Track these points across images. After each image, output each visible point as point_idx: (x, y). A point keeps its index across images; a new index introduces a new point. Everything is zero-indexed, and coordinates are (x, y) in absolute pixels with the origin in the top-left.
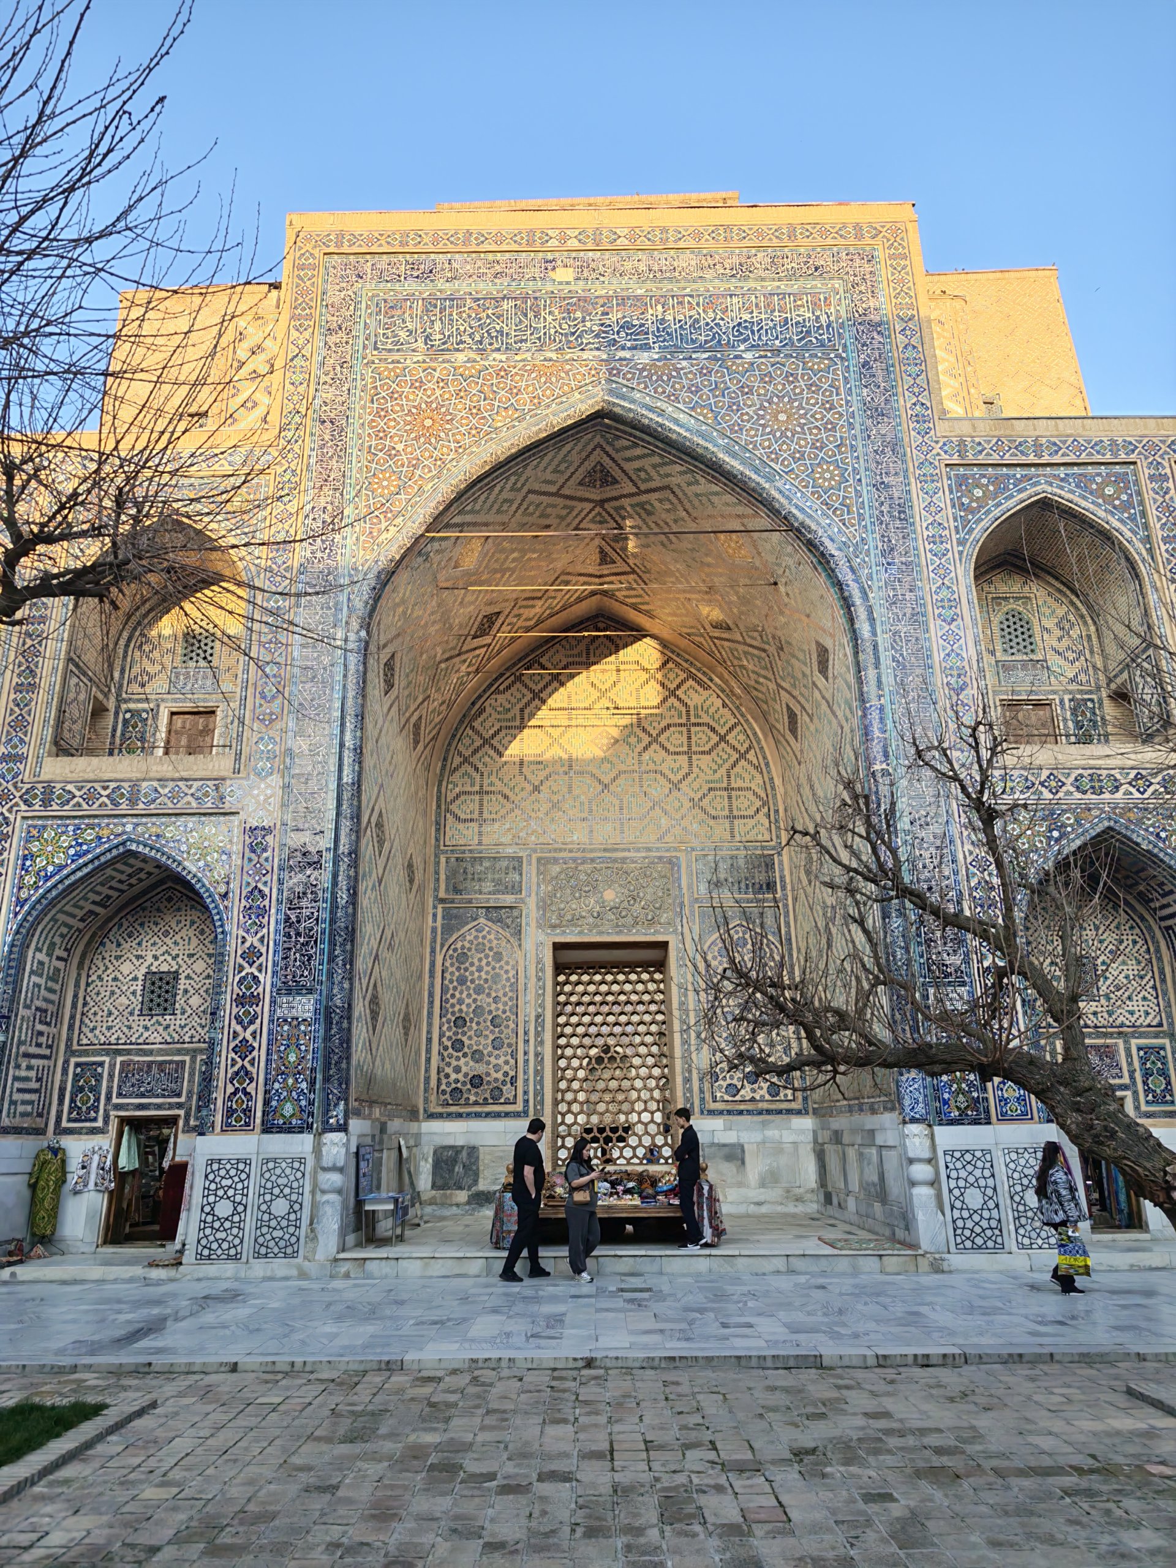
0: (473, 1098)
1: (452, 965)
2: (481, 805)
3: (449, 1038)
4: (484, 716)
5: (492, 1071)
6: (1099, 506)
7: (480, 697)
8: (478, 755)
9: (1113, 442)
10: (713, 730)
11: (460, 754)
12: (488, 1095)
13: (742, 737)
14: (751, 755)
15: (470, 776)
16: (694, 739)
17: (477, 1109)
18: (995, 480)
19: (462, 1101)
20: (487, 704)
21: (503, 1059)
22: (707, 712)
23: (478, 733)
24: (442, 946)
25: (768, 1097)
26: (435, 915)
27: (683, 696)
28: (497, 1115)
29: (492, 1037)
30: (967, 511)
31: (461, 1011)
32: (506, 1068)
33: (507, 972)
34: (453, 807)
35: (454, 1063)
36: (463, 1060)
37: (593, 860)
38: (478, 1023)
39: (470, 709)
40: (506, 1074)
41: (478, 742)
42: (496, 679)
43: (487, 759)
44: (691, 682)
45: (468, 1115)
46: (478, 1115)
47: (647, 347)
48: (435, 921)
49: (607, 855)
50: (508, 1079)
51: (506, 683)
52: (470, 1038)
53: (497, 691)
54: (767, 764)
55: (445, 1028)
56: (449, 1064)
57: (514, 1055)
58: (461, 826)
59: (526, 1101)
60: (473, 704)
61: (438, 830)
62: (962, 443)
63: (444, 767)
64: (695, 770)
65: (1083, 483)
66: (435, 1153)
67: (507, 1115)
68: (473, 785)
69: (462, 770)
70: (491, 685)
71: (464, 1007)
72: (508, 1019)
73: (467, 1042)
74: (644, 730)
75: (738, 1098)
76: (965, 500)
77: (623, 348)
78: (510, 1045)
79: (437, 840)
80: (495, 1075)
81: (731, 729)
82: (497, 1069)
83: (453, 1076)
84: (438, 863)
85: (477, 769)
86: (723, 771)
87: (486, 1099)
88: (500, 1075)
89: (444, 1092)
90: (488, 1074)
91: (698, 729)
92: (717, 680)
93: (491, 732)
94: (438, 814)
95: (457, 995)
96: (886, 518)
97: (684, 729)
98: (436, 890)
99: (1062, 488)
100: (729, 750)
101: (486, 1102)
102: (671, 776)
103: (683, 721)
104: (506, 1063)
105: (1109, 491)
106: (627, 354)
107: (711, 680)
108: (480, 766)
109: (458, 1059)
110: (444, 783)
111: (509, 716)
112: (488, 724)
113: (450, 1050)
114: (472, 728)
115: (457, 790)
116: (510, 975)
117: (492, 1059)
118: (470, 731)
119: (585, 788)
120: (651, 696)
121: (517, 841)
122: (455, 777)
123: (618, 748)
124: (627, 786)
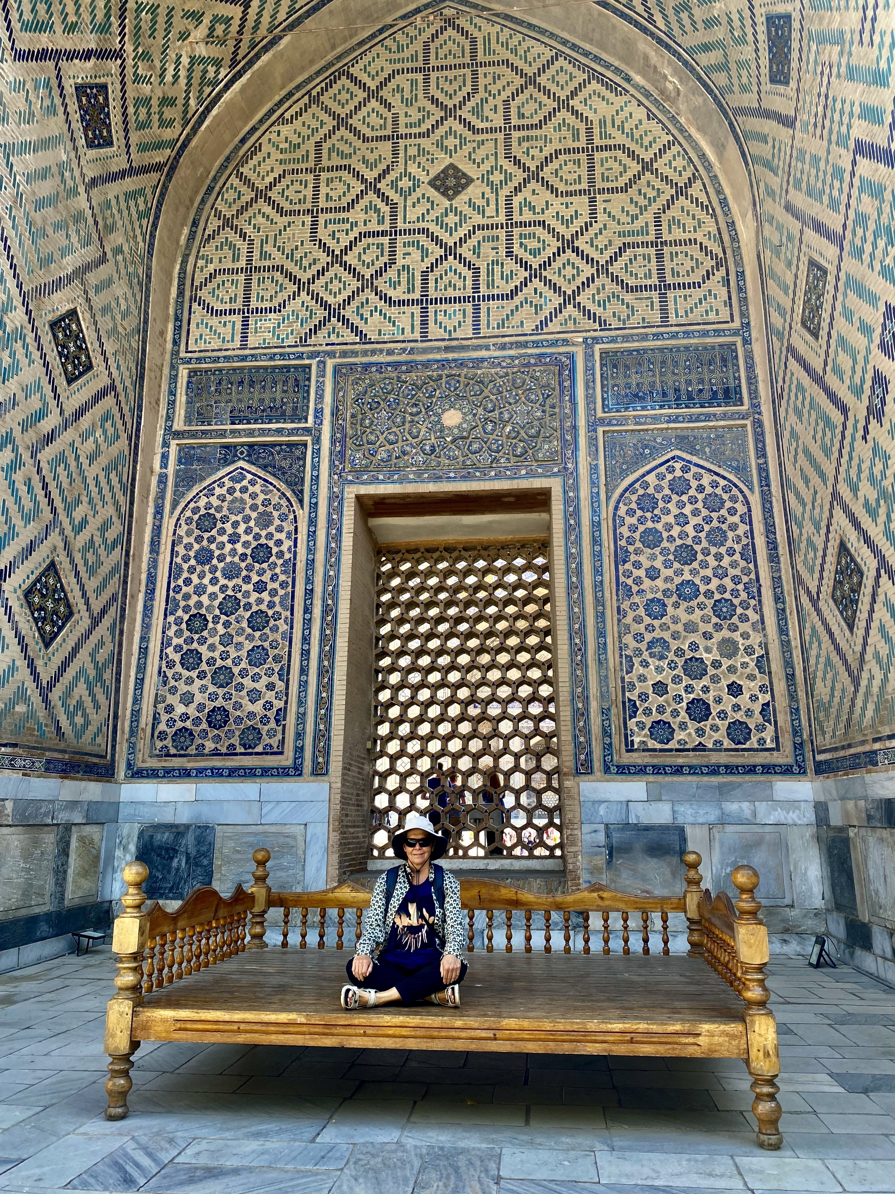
0: (210, 745)
1: (189, 533)
2: (248, 288)
3: (178, 648)
4: (259, 156)
5: (245, 701)
7: (254, 129)
8: (246, 215)
10: (632, 154)
11: (218, 215)
12: (236, 741)
13: (680, 163)
14: (696, 190)
15: (232, 246)
16: (598, 170)
17: (217, 762)
19: (192, 750)
20: (264, 140)
21: (265, 680)
22: (621, 128)
23: (247, 181)
24: (175, 504)
25: (727, 743)
26: (165, 457)
27: (580, 108)
28: (249, 773)
29: (248, 646)
31: (199, 604)
32: (270, 696)
33: (279, 543)
34: (203, 294)
35: (183, 688)
36: (198, 683)
37: (426, 365)
38: (227, 624)
39: (237, 148)
40: (268, 706)
41: (248, 195)
42: (281, 103)
43: (260, 220)
44: (594, 85)
45: (200, 771)
46: (217, 773)
48: (164, 464)
49: (450, 356)
50: (271, 714)
51: (296, 108)
52: (212, 648)
53: (282, 120)
54: (724, 203)
55: (171, 633)
56: (173, 690)
57: (284, 675)
58: (214, 321)
59: (299, 750)
60: (243, 141)
61: (178, 329)
63: (192, 236)
64: (601, 217)
66: (141, 834)
67: (266, 772)
68: (236, 258)
69: (220, 239)
70: (272, 111)
71: (205, 599)
72: (277, 616)
73: (206, 654)
74: (517, 162)
75: (673, 745)
78: (277, 659)
79: (176, 343)
80: (250, 707)
81: (662, 151)
82: (254, 696)
83: (180, 709)
84: (174, 379)
85: (243, 235)
86: (649, 216)
87: (232, 746)
88: (258, 707)
89: (162, 736)
90: (238, 706)
91: (605, 154)
92: (638, 79)
93: (269, 179)
94: (179, 304)
95: (195, 580)
97: (583, 157)
98: (169, 418)
100: (658, 183)
101: (231, 753)
102: (561, 229)
103: (582, 143)
104: (271, 687)
107: (628, 79)
108: (249, 230)
109: (190, 681)
110: (192, 259)
111: (298, 154)
112: (265, 168)
113: (178, 668)
114: (240, 175)
115: (211, 268)
116: (284, 548)
117: (247, 682)
118: (234, 181)
119: (416, 255)
120: (527, 110)
121: (303, 341)
122: (209, 250)
123: (473, 192)
124: (486, 248)
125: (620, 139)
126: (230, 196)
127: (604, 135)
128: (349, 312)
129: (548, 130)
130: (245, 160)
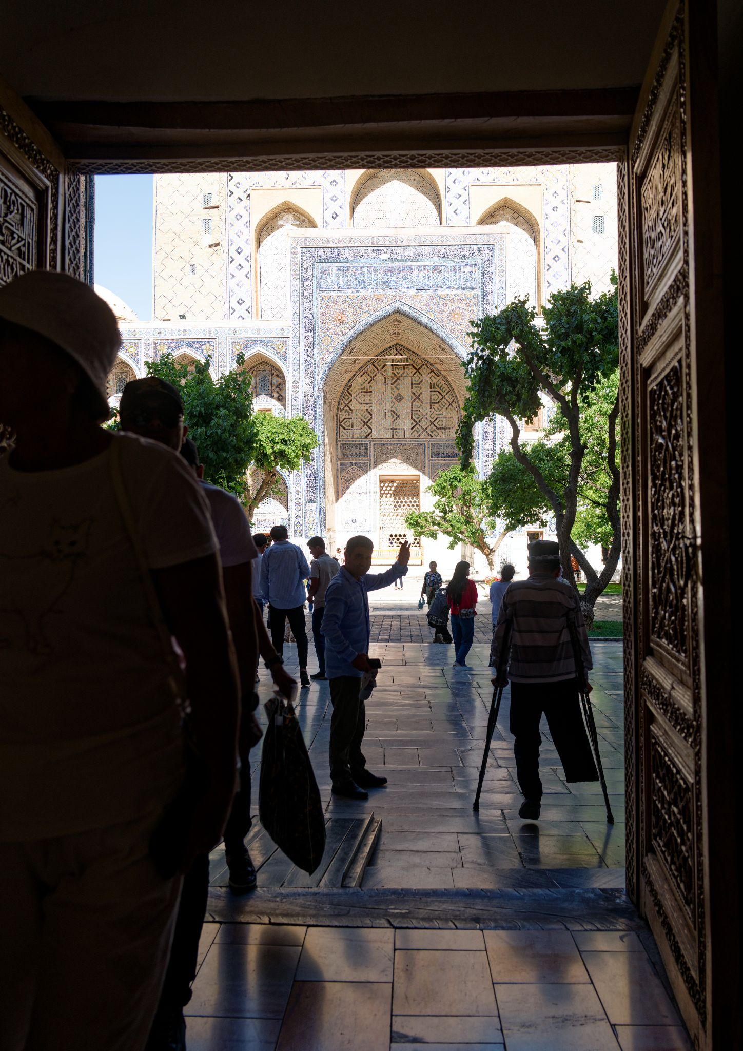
0: (353, 526)
1: (344, 482)
2: (352, 423)
3: (344, 507)
4: (353, 387)
7: (351, 379)
8: (351, 404)
10: (440, 393)
11: (344, 403)
12: (358, 525)
15: (348, 412)
16: (432, 397)
17: (354, 529)
19: (349, 527)
20: (354, 382)
22: (438, 386)
24: (340, 475)
27: (429, 379)
29: (359, 506)
31: (348, 498)
34: (342, 424)
37: (394, 445)
38: (354, 502)
39: (347, 384)
40: (364, 518)
41: (351, 398)
42: (357, 372)
43: (354, 405)
48: (337, 466)
49: (399, 443)
50: (364, 520)
55: (342, 504)
57: (366, 512)
58: (345, 431)
59: (371, 527)
61: (337, 432)
63: (338, 409)
64: (433, 410)
69: (345, 409)
70: (355, 374)
72: (364, 501)
73: (350, 508)
74: (414, 393)
77: (404, 288)
78: (365, 509)
79: (337, 436)
81: (447, 393)
82: (361, 517)
83: (346, 519)
84: (337, 445)
85: (350, 409)
86: (443, 410)
89: (343, 524)
90: (358, 519)
91: (434, 393)
92: (443, 373)
93: (355, 394)
94: (337, 427)
97: (429, 393)
98: (337, 455)
100: (445, 402)
101: (357, 528)
102: (423, 412)
103: (429, 389)
104: (364, 515)
107: (440, 373)
108: (352, 408)
110: (339, 415)
112: (354, 390)
115: (343, 417)
116: (365, 486)
117: (359, 514)
118: (347, 393)
119: (391, 417)
120: (416, 379)
121: (366, 438)
122: (342, 412)
123: (403, 401)
124: (407, 416)
125: (437, 389)
126: (346, 397)
127: (434, 388)
128: (376, 431)
129: (421, 385)
130: (349, 388)
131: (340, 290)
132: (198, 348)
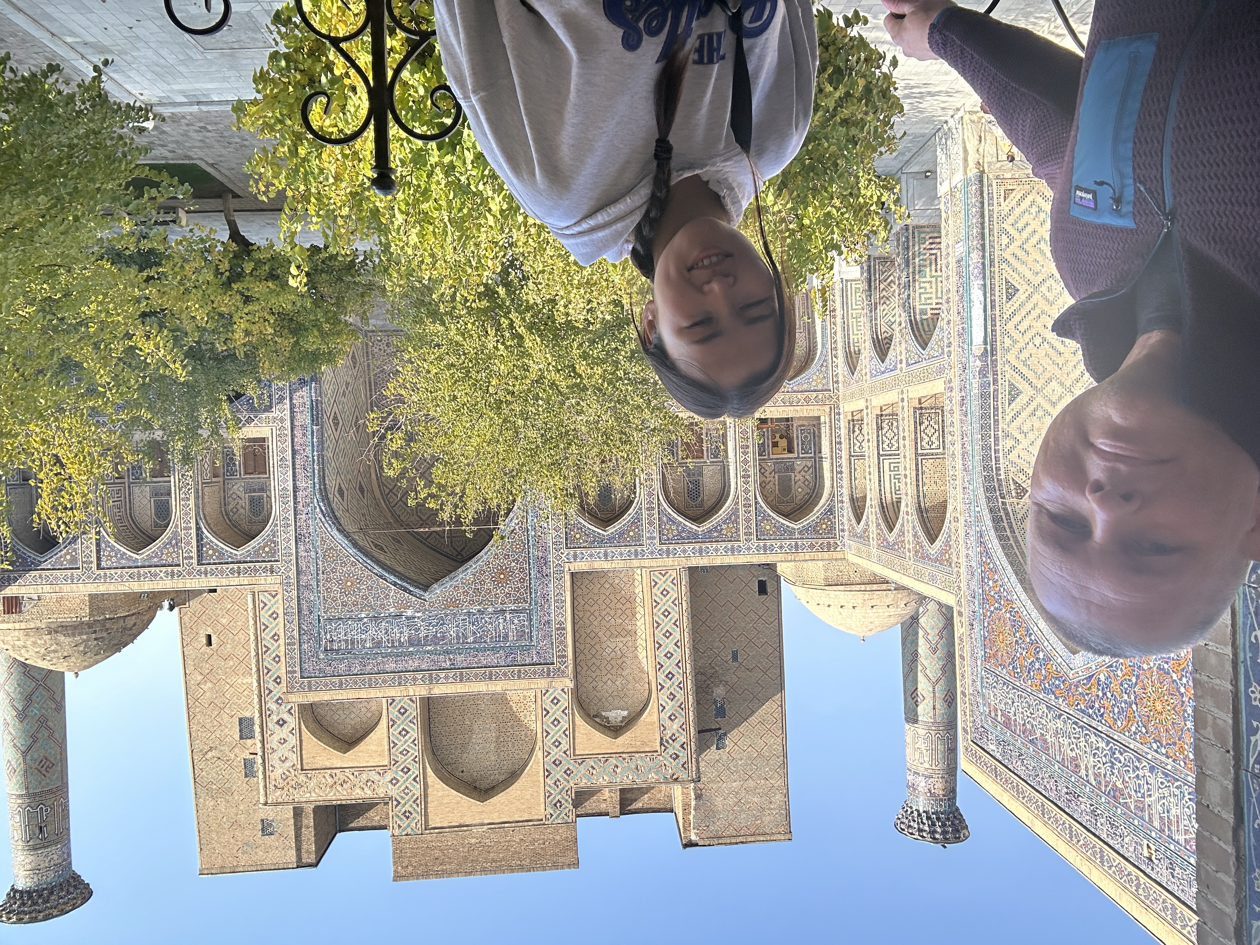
6: (216, 545)
9: (206, 574)
18: (259, 555)
30: (272, 541)
47: (408, 618)
62: (272, 572)
65: (221, 554)
76: (273, 545)
77: (419, 618)
96: (307, 535)
99: (231, 553)
105: (211, 552)
106: (417, 615)
131: (503, 611)
132: (683, 531)
